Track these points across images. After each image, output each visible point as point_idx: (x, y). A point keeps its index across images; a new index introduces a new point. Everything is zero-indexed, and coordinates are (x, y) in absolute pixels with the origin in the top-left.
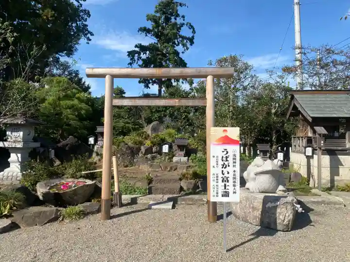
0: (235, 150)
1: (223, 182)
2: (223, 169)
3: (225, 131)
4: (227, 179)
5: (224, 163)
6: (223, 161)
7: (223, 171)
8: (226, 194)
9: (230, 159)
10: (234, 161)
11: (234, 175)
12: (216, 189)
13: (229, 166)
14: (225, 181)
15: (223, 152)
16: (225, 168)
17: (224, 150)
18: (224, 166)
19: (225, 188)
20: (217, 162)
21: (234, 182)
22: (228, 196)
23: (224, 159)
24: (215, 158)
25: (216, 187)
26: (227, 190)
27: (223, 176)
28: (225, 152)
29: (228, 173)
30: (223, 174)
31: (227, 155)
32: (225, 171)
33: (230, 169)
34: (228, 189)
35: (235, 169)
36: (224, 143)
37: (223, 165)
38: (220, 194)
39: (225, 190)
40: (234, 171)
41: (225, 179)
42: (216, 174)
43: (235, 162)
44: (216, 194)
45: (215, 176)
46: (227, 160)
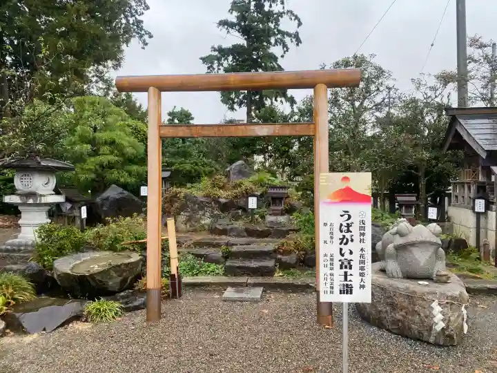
0: (363, 213)
1: (341, 268)
2: (342, 246)
3: (346, 179)
4: (349, 263)
5: (344, 236)
6: (341, 231)
7: (341, 249)
8: (347, 290)
9: (355, 229)
10: (362, 232)
11: (362, 256)
12: (329, 280)
13: (352, 240)
14: (346, 267)
15: (342, 216)
16: (346, 244)
17: (343, 213)
18: (345, 240)
19: (346, 279)
20: (332, 233)
21: (362, 268)
22: (351, 293)
23: (344, 229)
24: (328, 227)
25: (329, 277)
26: (349, 283)
27: (343, 258)
28: (346, 217)
29: (351, 253)
30: (343, 255)
31: (349, 222)
32: (346, 249)
33: (355, 246)
34: (350, 281)
35: (362, 245)
36: (343, 201)
37: (342, 239)
38: (337, 290)
39: (345, 283)
40: (362, 250)
41: (346, 263)
42: (329, 255)
43: (363, 234)
44: (329, 290)
45: (328, 258)
46: (349, 231)
